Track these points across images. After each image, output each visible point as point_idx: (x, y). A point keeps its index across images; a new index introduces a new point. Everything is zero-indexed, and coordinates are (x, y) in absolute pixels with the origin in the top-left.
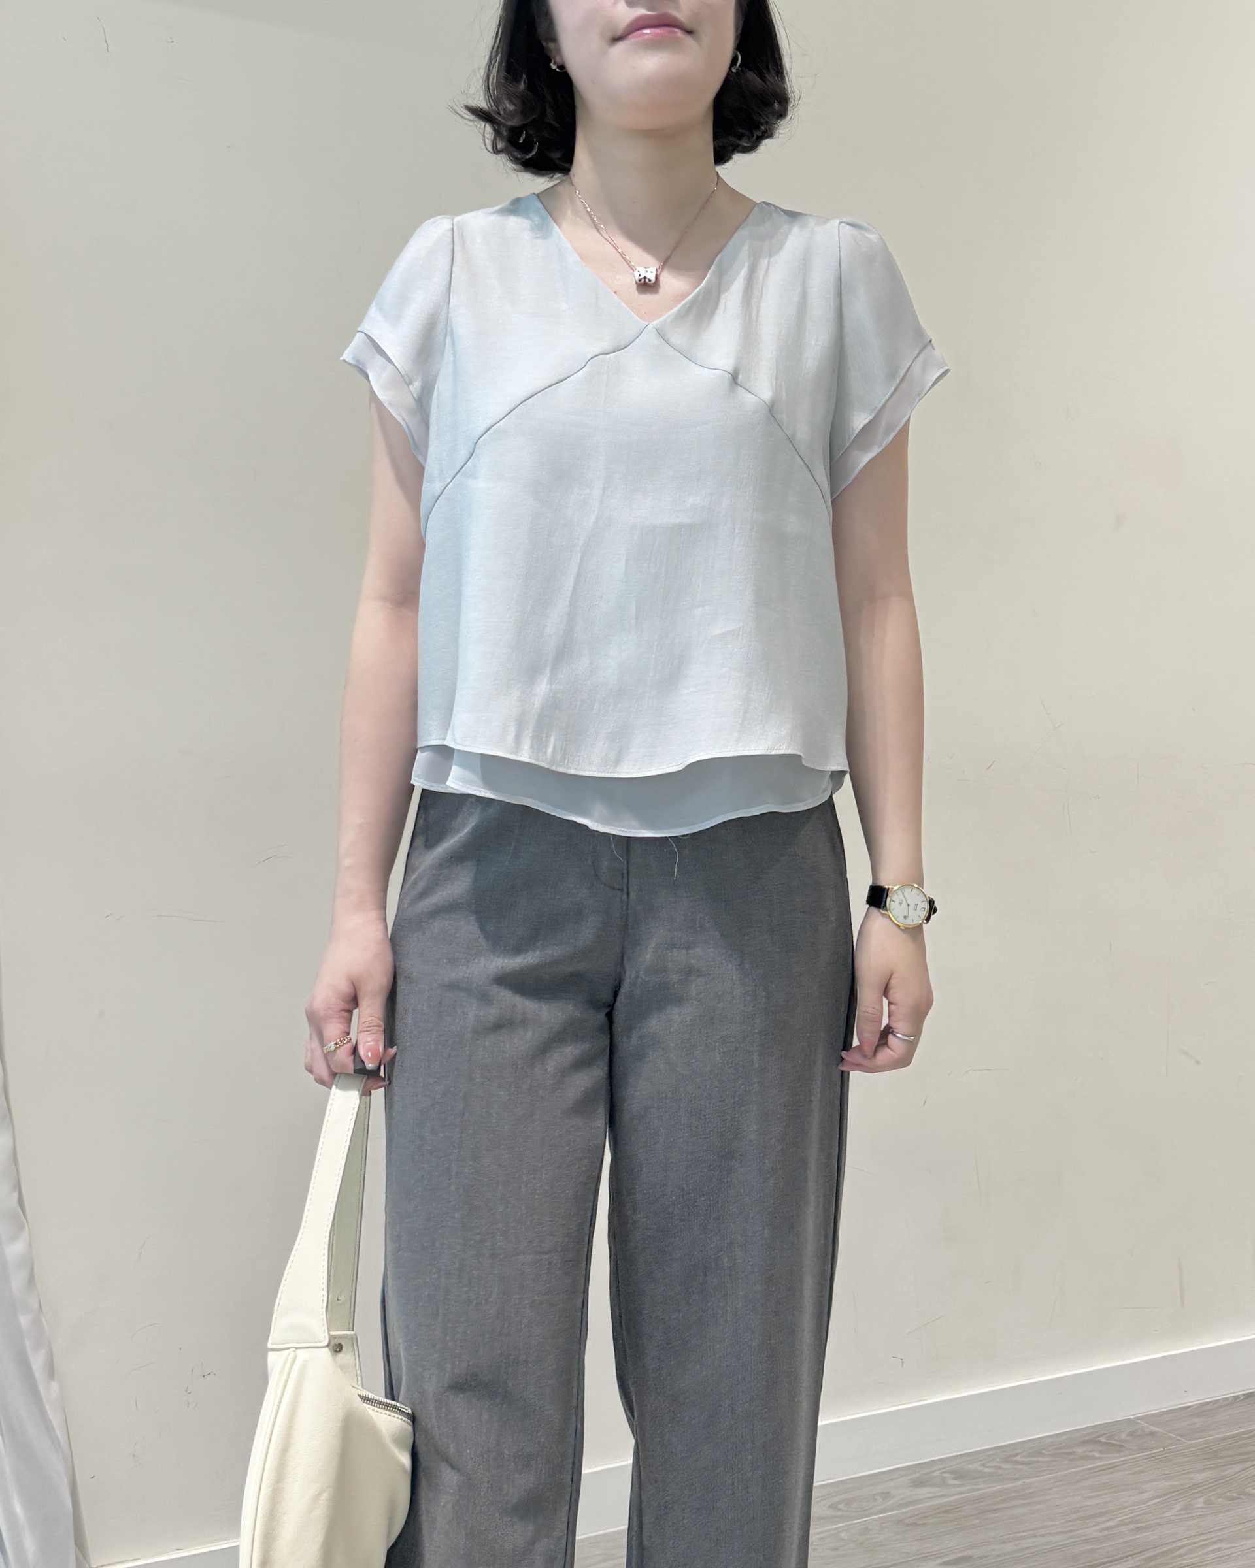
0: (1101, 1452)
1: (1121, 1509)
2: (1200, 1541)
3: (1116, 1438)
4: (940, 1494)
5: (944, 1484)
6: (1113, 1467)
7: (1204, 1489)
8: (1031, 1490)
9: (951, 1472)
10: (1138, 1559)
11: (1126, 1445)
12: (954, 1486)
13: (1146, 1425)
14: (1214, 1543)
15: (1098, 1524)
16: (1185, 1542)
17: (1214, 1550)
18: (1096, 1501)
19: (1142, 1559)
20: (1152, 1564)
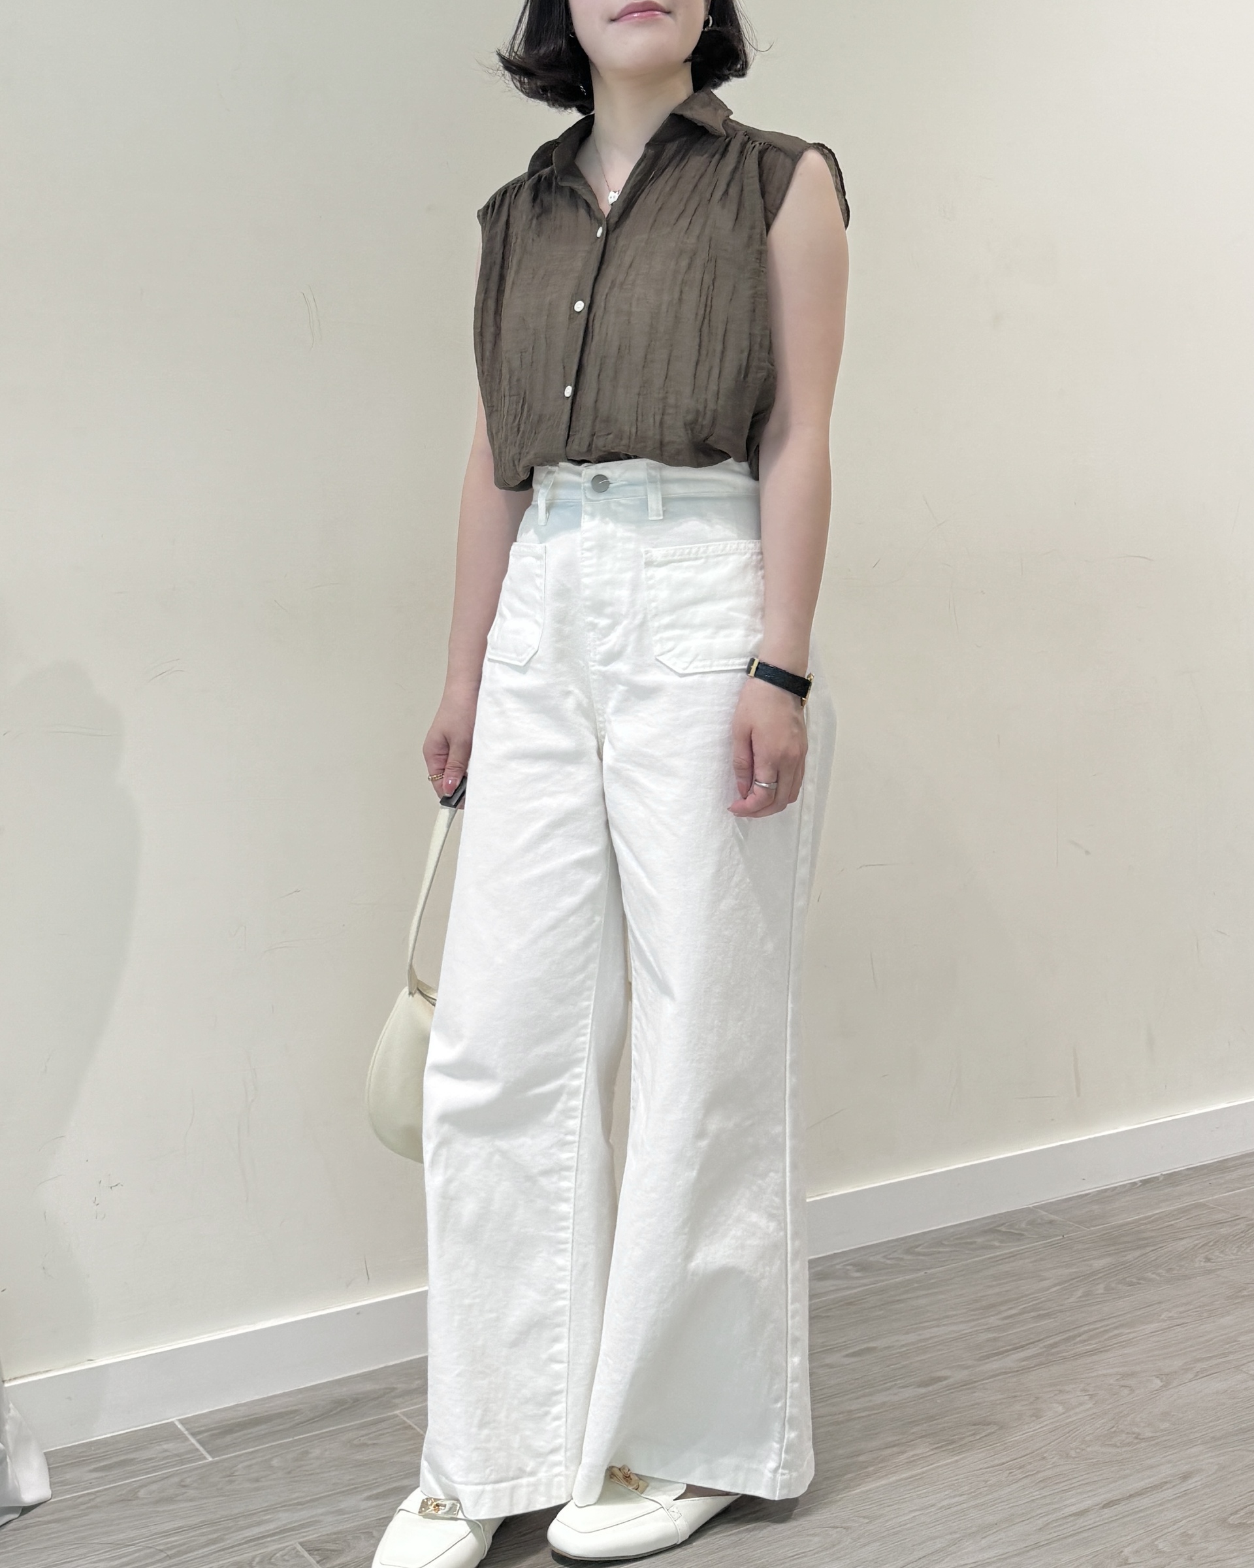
0: (1002, 1241)
1: (1022, 1297)
2: (1102, 1327)
4: (845, 1286)
5: (846, 1277)
6: (1013, 1255)
7: (1105, 1275)
8: (934, 1281)
9: (856, 1265)
10: (1041, 1345)
11: (1025, 1233)
12: (857, 1278)
13: (1045, 1213)
14: (1116, 1328)
15: (999, 1313)
16: (1086, 1328)
17: (1115, 1335)
18: (997, 1290)
19: (1045, 1347)
20: (1054, 1350)
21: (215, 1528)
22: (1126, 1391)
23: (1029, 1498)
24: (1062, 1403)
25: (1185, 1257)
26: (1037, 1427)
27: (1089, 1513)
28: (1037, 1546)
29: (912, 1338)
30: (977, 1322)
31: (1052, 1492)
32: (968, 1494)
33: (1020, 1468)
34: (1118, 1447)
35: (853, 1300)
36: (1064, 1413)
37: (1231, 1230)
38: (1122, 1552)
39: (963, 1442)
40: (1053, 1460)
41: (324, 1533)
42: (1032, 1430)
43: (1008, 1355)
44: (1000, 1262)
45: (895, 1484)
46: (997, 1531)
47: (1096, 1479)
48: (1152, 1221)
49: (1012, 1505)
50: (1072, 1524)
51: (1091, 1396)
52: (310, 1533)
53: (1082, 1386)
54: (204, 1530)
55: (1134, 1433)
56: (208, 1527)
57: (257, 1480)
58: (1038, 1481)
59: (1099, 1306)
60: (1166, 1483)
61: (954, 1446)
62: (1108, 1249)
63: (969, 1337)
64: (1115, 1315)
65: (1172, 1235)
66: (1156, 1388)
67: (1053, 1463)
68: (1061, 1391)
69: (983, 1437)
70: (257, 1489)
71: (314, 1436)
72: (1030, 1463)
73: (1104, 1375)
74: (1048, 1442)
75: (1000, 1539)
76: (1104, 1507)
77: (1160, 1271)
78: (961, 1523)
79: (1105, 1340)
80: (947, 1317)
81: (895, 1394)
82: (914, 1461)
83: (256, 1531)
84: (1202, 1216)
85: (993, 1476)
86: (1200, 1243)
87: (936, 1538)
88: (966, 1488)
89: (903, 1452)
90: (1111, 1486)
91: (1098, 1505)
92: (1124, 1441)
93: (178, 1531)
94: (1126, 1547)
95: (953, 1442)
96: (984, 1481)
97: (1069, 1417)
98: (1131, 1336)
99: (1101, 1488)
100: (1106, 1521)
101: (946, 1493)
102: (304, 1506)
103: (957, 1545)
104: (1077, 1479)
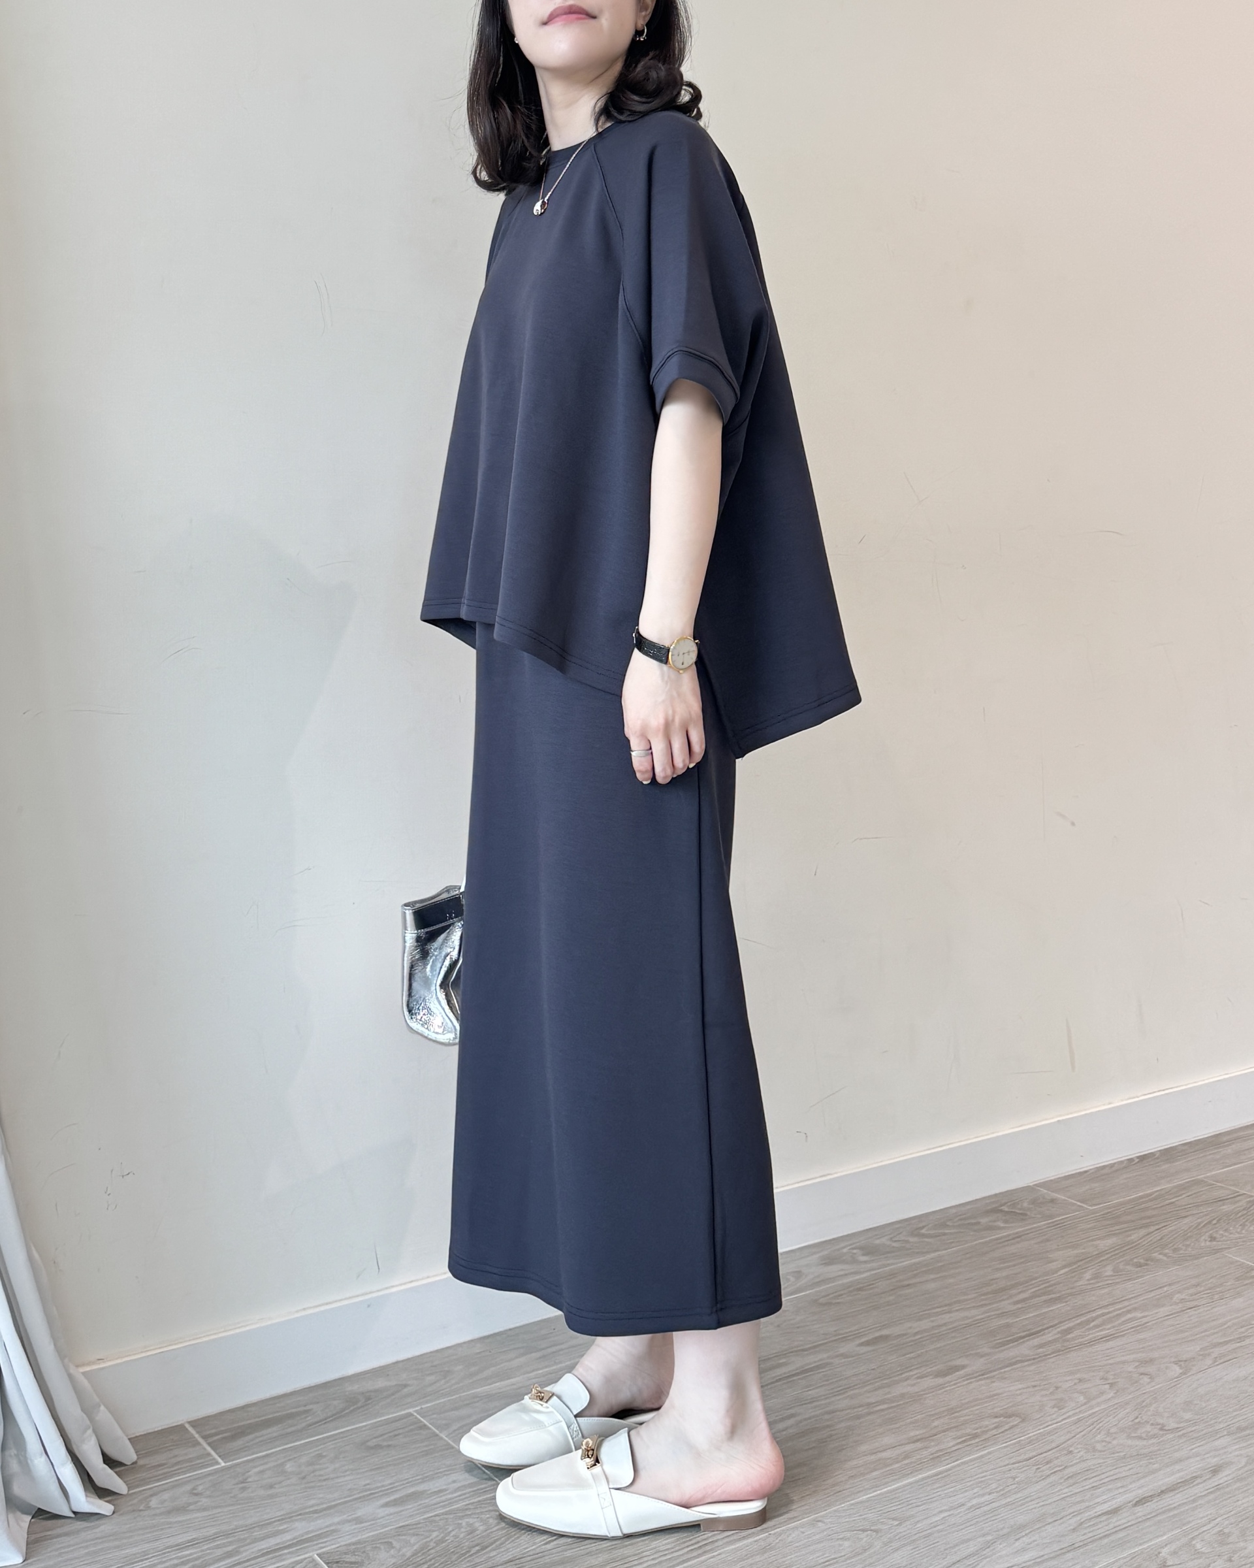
0: (1006, 1222)
1: (1032, 1280)
2: (1114, 1311)
3: (1019, 1206)
4: (853, 1271)
5: (854, 1261)
6: (1018, 1236)
7: (1112, 1256)
8: (940, 1264)
9: (861, 1248)
10: (1055, 1331)
11: (1028, 1213)
12: (865, 1262)
13: (1046, 1191)
14: (1129, 1312)
15: (1011, 1297)
16: (1099, 1312)
17: (1129, 1319)
18: (1004, 1273)
19: (1059, 1332)
20: (1069, 1336)
21: (230, 1540)
22: (1146, 1379)
23: (1059, 1495)
24: (1083, 1393)
25: (1190, 1237)
26: (1060, 1419)
27: (1121, 1512)
28: (1072, 1548)
29: (925, 1324)
30: (989, 1307)
31: (1082, 1489)
32: (997, 1492)
33: (1047, 1463)
34: (1145, 1439)
35: (862, 1285)
36: (1085, 1404)
37: (1233, 1207)
38: (1159, 1553)
39: (985, 1437)
40: (1081, 1453)
41: (343, 1543)
42: (1055, 1421)
43: (1024, 1342)
44: (1006, 1243)
45: (922, 1483)
46: (1031, 1532)
47: (1124, 1474)
48: (1155, 1199)
49: (1043, 1503)
50: (1106, 1523)
51: (1112, 1385)
52: (327, 1544)
53: (1101, 1374)
54: (219, 1543)
55: (1158, 1424)
56: (222, 1539)
57: (271, 1487)
58: (1066, 1477)
59: (1110, 1288)
60: (1196, 1477)
61: (977, 1440)
62: (1111, 1229)
63: (983, 1323)
64: (1127, 1298)
65: (1175, 1213)
66: (1175, 1376)
67: (1080, 1457)
68: (1080, 1380)
69: (1006, 1430)
70: (271, 1496)
71: (327, 1437)
72: (1057, 1458)
73: (1124, 1362)
74: (1073, 1435)
75: (1034, 1541)
76: (1136, 1505)
77: (1167, 1251)
78: (992, 1525)
79: (1120, 1325)
80: (959, 1302)
81: (913, 1385)
82: (938, 1457)
83: (272, 1542)
84: (1201, 1193)
85: (1022, 1472)
86: (1202, 1222)
87: (969, 1540)
88: (994, 1486)
89: (926, 1448)
90: (1142, 1481)
91: (1130, 1502)
92: (1149, 1432)
93: (192, 1543)
94: (1163, 1547)
95: (975, 1436)
96: (1012, 1478)
97: (1092, 1407)
98: (1145, 1320)
99: (1131, 1483)
100: (1140, 1520)
101: (975, 1491)
102: (320, 1514)
103: (991, 1548)
104: (1106, 1475)
